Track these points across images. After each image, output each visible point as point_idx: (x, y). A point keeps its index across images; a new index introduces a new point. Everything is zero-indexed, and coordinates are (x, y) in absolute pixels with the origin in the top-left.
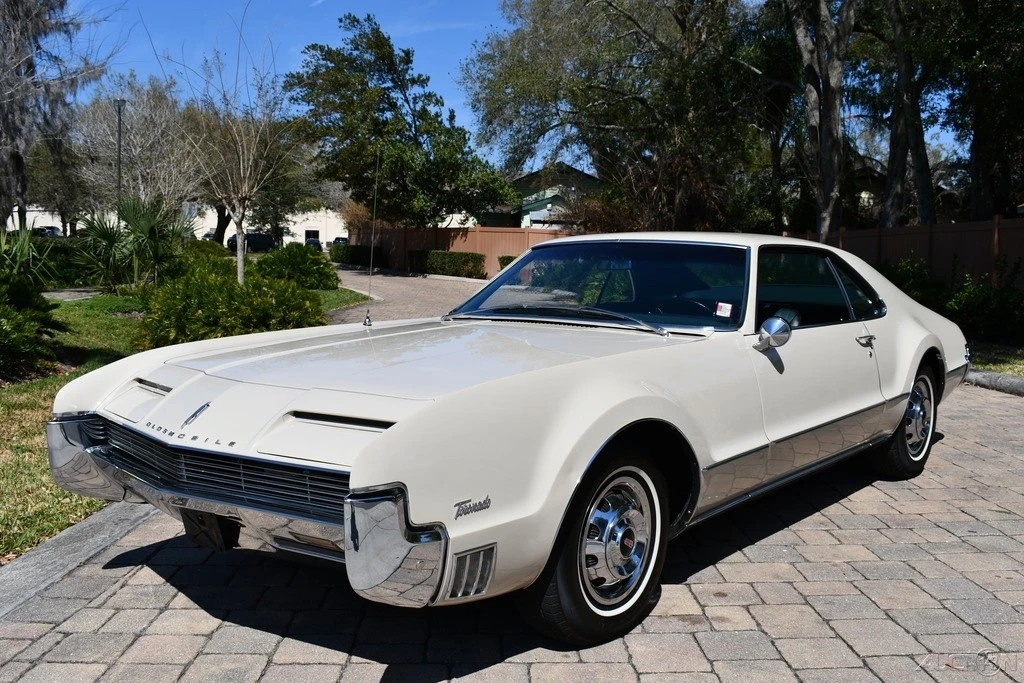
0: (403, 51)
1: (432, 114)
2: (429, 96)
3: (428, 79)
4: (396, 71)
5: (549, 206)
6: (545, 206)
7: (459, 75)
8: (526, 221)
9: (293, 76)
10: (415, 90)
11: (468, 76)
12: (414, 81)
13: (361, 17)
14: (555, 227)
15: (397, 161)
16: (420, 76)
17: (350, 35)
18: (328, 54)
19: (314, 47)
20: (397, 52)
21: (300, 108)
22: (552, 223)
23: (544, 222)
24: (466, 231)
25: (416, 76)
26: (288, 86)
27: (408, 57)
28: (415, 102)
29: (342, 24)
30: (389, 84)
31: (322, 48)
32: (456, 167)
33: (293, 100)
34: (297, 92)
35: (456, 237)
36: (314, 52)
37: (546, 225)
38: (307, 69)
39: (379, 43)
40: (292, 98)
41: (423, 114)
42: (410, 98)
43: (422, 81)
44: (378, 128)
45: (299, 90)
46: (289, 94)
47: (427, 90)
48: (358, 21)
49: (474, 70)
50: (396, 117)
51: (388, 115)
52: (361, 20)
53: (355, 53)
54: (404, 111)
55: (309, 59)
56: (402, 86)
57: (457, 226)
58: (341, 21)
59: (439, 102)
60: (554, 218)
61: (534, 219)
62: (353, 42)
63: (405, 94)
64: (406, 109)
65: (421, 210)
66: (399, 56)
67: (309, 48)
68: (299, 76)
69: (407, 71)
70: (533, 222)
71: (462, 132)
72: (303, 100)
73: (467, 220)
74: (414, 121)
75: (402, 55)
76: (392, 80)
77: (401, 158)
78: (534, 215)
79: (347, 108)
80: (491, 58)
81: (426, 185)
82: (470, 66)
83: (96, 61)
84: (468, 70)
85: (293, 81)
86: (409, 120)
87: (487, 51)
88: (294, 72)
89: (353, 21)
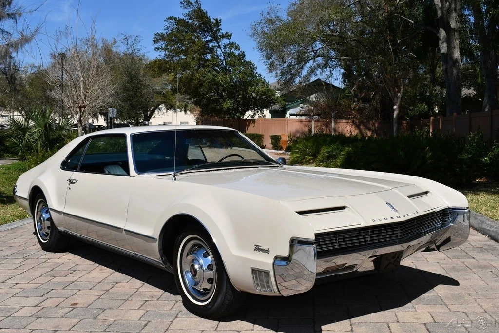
0: (214, 19)
1: (237, 54)
2: (232, 45)
3: (231, 35)
4: (212, 30)
5: (301, 105)
6: (298, 105)
7: (250, 32)
8: (288, 113)
9: (158, 35)
10: (225, 41)
11: (255, 32)
12: (223, 36)
14: (303, 118)
15: (212, 82)
16: (227, 33)
17: (187, 11)
18: (179, 22)
19: (171, 18)
20: (212, 20)
21: (160, 53)
22: (301, 115)
23: (297, 115)
24: (254, 121)
25: (224, 33)
26: (156, 41)
27: (218, 23)
28: (225, 48)
29: (182, 5)
30: (209, 38)
31: (175, 19)
32: (250, 84)
33: (157, 49)
34: (162, 44)
35: (249, 125)
36: (172, 21)
37: (298, 117)
38: (167, 31)
39: (200, 15)
40: (157, 48)
41: (230, 54)
42: (222, 46)
43: (228, 36)
44: (203, 63)
45: (162, 43)
46: (157, 45)
47: (231, 41)
48: (191, 4)
49: (259, 28)
50: (212, 57)
51: (209, 56)
52: (193, 3)
53: (190, 21)
54: (218, 53)
55: (168, 25)
56: (216, 39)
57: (250, 118)
58: (181, 3)
59: (237, 48)
60: (303, 112)
61: (291, 113)
62: (188, 15)
63: (218, 43)
64: (219, 52)
65: (228, 108)
66: (213, 23)
67: (168, 19)
68: (162, 35)
69: (219, 30)
70: (291, 115)
71: (249, 64)
72: (162, 49)
73: (255, 114)
74: (225, 59)
75: (215, 22)
76: (211, 36)
77: (214, 79)
78: (292, 111)
79: (186, 53)
80: (271, 21)
81: (231, 96)
82: (257, 26)
83: (27, 33)
84: (256, 28)
85: (159, 38)
86: (222, 58)
87: (268, 17)
88: (160, 33)
89: (188, 3)
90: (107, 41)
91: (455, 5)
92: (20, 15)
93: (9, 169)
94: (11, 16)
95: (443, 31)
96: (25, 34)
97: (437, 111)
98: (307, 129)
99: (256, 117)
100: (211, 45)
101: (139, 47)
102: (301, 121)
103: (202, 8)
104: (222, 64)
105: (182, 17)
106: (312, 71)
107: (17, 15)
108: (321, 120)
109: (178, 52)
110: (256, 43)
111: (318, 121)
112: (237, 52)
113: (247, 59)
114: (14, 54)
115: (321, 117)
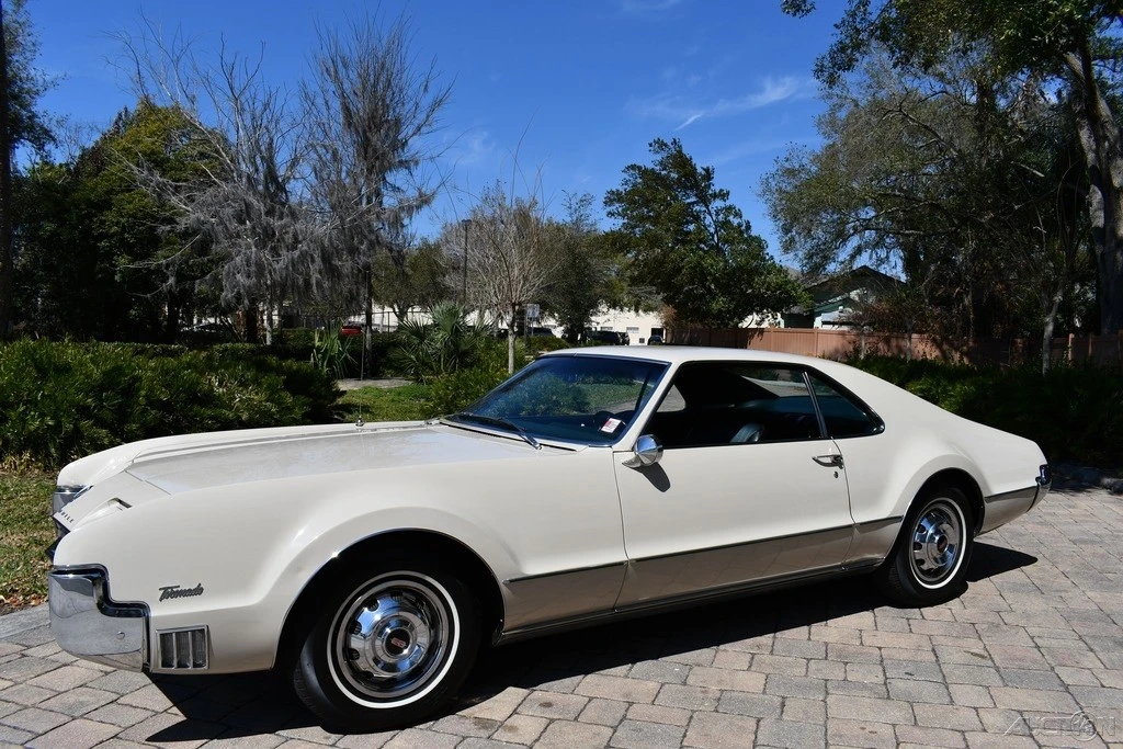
0: (703, 169)
1: (735, 224)
2: (729, 209)
3: (728, 193)
4: (698, 186)
5: (841, 308)
6: (836, 308)
7: (759, 189)
8: (818, 322)
9: (613, 193)
10: (718, 204)
11: (767, 190)
12: (715, 196)
13: (669, 141)
14: (845, 328)
15: (696, 267)
16: (721, 190)
17: (659, 157)
18: (644, 173)
19: (633, 167)
20: (699, 170)
21: (616, 221)
22: (841, 324)
23: (834, 324)
24: (762, 331)
25: (718, 191)
26: (609, 202)
27: (708, 175)
28: (717, 214)
29: (652, 148)
30: (693, 199)
31: (640, 168)
32: (757, 271)
33: (611, 214)
34: (616, 207)
35: (752, 337)
36: (634, 172)
37: (837, 326)
38: (626, 187)
39: (681, 162)
40: (610, 213)
41: (726, 224)
42: (713, 211)
43: (723, 195)
44: (683, 239)
45: (617, 205)
46: (609, 209)
47: (728, 203)
48: (666, 145)
49: (773, 184)
50: (698, 228)
51: (692, 227)
52: (669, 144)
53: (663, 173)
54: (707, 222)
55: (628, 178)
56: (704, 199)
57: (753, 326)
58: (651, 145)
59: (738, 214)
60: (843, 319)
61: (825, 320)
62: (661, 163)
63: (708, 208)
64: (708, 220)
65: (720, 311)
66: (701, 174)
67: (628, 168)
68: (618, 193)
69: (709, 186)
70: (824, 323)
71: (758, 240)
72: (619, 215)
73: (763, 320)
74: (716, 232)
75: (703, 172)
76: (696, 195)
77: (700, 264)
78: (826, 317)
79: (655, 221)
80: (791, 173)
81: (725, 289)
82: (770, 180)
83: (427, 190)
84: (768, 183)
85: (613, 198)
86: (712, 230)
87: (787, 165)
88: (614, 190)
89: (661, 145)
90: (523, 201)
92: (417, 163)
93: (399, 394)
94: (404, 164)
95: (1096, 189)
96: (423, 190)
97: (1078, 325)
98: (851, 348)
99: (765, 325)
100: (697, 208)
101: (588, 212)
102: (843, 334)
103: (684, 152)
104: (713, 239)
105: (650, 166)
106: (858, 251)
107: (412, 164)
108: (876, 334)
109: (643, 219)
110: (765, 207)
111: (870, 335)
112: (735, 221)
113: (754, 233)
114: (406, 222)
115: (874, 329)
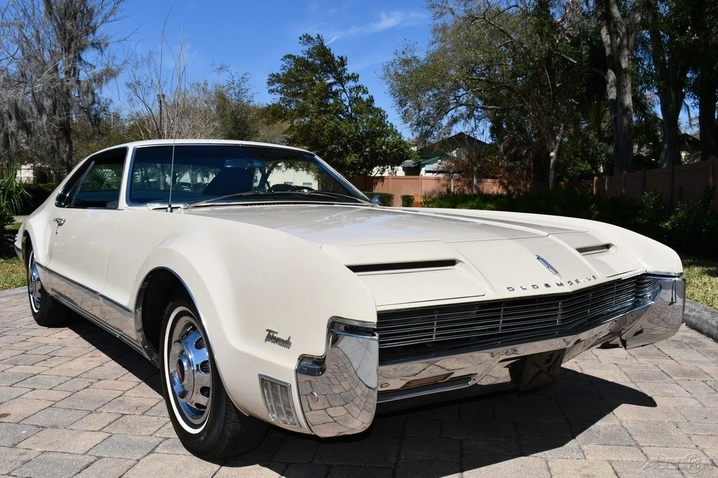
0: (339, 57)
1: (365, 100)
2: (359, 88)
3: (358, 76)
4: (335, 70)
5: (439, 161)
6: (436, 161)
7: (382, 73)
8: (423, 172)
9: (274, 75)
10: (351, 84)
11: (388, 74)
12: (348, 78)
13: (314, 36)
14: (441, 175)
15: (334, 130)
16: (353, 74)
17: (306, 48)
18: (298, 61)
19: (289, 56)
20: (336, 59)
21: (275, 97)
22: (439, 172)
23: (433, 172)
24: (382, 178)
25: (350, 75)
26: (271, 83)
27: (343, 62)
28: (351, 92)
29: (301, 41)
30: (332, 80)
31: (294, 57)
32: (380, 134)
33: (272, 91)
34: (277, 86)
35: (376, 183)
36: (290, 60)
37: (435, 174)
38: (284, 71)
39: (323, 52)
40: (271, 90)
41: (357, 99)
42: (347, 90)
43: (355, 78)
44: (324, 109)
45: (277, 85)
47: (358, 84)
48: (312, 39)
49: (392, 70)
50: (336, 102)
51: (331, 101)
52: (314, 38)
53: (310, 60)
54: (343, 98)
55: (285, 65)
56: (340, 80)
57: (378, 175)
58: (301, 38)
59: (365, 92)
60: (441, 169)
61: (427, 170)
62: (308, 53)
63: (343, 86)
64: (344, 96)
65: (352, 163)
66: (337, 62)
67: (285, 57)
68: (278, 76)
69: (344, 70)
70: (427, 172)
71: (379, 110)
72: (278, 92)
73: (384, 170)
74: (350, 105)
75: (339, 60)
76: (334, 77)
77: (336, 128)
78: (428, 167)
79: (304, 96)
80: (406, 62)
81: (358, 148)
82: (390, 67)
83: (113, 67)
84: (388, 69)
85: (274, 79)
86: (347, 104)
87: (403, 56)
88: (275, 73)
89: (308, 38)
91: (628, 41)
92: (107, 45)
94: (96, 45)
95: (612, 72)
96: (110, 66)
97: (602, 171)
98: (445, 190)
99: (386, 174)
100: (334, 88)
101: (247, 87)
102: (438, 179)
103: (325, 44)
104: (347, 111)
105: (301, 55)
106: (455, 121)
107: (102, 45)
108: (462, 179)
109: (295, 95)
110: (387, 86)
111: (458, 180)
112: (365, 97)
113: (376, 105)
114: (96, 91)
115: (462, 176)
